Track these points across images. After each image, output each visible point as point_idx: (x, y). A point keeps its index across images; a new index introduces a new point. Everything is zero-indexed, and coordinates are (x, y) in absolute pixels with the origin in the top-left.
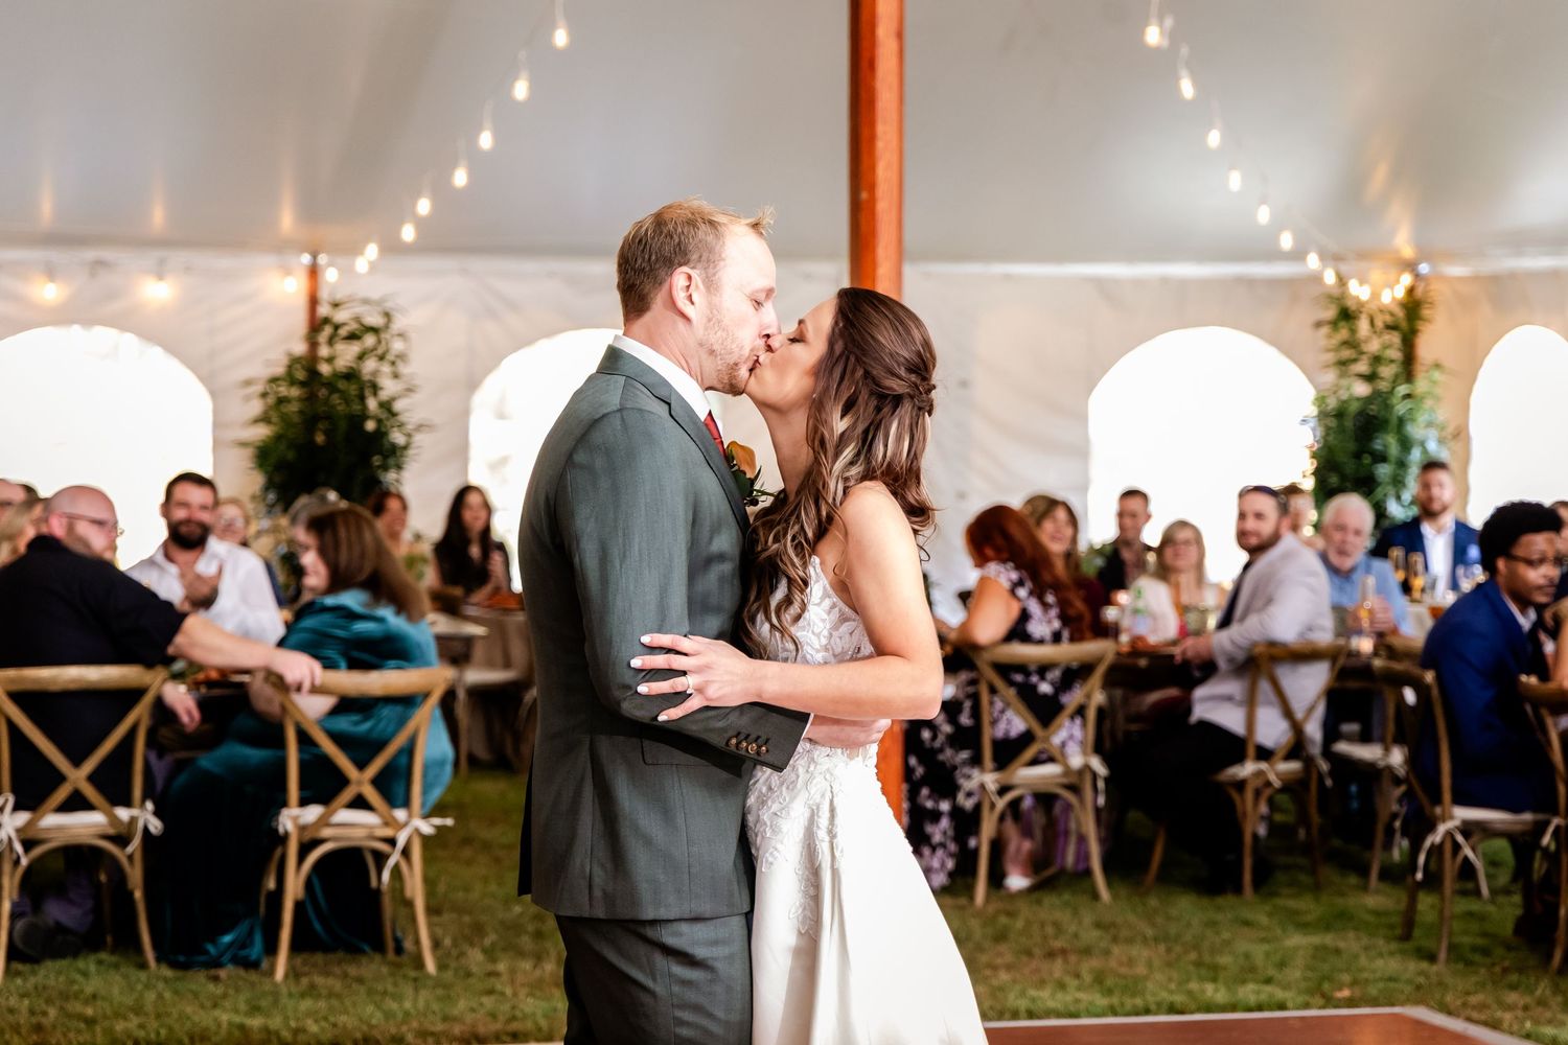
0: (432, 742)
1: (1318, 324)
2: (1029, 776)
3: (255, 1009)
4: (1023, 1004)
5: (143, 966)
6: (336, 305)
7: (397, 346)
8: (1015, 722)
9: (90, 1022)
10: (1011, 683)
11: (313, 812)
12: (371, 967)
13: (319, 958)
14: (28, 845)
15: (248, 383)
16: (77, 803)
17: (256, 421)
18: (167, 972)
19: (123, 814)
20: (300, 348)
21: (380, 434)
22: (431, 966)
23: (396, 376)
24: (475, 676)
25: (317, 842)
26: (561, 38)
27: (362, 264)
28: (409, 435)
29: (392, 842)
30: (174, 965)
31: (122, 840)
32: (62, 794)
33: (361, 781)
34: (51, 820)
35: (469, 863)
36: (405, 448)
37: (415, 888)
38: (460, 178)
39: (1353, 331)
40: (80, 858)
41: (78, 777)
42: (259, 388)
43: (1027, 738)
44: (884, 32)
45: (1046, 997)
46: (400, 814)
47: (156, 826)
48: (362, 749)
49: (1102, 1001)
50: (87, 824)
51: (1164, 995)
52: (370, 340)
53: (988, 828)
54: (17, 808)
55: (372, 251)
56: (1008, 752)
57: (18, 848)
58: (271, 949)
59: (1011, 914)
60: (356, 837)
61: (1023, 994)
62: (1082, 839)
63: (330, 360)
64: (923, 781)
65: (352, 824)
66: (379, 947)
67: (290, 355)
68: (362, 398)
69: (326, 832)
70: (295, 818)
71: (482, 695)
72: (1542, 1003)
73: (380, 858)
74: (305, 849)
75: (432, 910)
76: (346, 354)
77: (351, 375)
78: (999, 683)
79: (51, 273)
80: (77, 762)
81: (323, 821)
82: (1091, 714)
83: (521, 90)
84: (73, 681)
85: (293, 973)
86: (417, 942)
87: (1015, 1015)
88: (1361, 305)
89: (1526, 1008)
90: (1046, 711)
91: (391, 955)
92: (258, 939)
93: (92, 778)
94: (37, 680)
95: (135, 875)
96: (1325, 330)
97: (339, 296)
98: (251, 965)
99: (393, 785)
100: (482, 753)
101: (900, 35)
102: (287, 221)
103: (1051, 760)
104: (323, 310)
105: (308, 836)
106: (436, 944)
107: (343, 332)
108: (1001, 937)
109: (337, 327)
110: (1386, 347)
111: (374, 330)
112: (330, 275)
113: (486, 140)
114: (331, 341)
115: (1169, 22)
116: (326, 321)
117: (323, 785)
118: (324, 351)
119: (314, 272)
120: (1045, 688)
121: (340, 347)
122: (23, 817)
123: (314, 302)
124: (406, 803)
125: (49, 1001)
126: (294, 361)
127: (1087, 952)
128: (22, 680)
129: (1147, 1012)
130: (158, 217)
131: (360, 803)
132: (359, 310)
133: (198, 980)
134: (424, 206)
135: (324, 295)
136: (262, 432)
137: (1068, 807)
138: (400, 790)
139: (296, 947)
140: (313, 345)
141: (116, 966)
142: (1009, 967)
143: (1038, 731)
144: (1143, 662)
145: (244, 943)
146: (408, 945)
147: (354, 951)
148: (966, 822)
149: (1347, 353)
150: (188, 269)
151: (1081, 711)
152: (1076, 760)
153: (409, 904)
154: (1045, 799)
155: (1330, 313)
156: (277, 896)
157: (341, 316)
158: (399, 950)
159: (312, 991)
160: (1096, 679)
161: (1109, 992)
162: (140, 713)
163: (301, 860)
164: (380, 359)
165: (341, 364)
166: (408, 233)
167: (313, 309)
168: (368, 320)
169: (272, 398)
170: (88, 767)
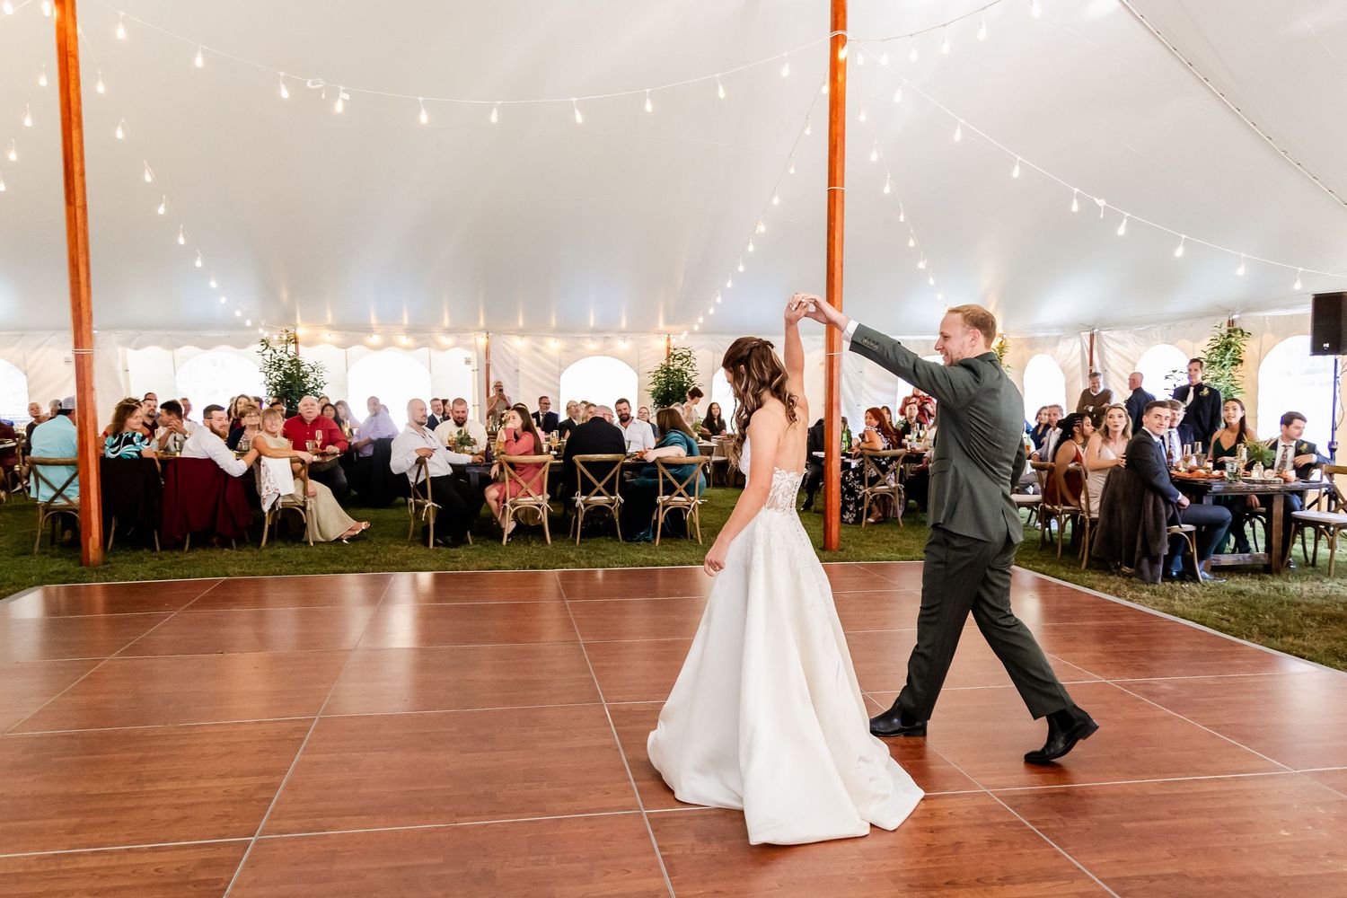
0: (701, 479)
2: (880, 488)
3: (649, 554)
4: (875, 556)
5: (619, 541)
6: (675, 350)
7: (693, 361)
8: (874, 473)
9: (603, 556)
10: (874, 461)
11: (667, 497)
12: (683, 543)
13: (669, 540)
14: (585, 506)
15: (649, 373)
16: (599, 494)
17: (652, 384)
18: (625, 543)
19: (613, 498)
20: (665, 362)
22: (701, 542)
23: (692, 370)
24: (715, 458)
25: (668, 506)
26: (741, 269)
27: (683, 337)
29: (689, 506)
30: (627, 541)
31: (612, 504)
32: (595, 491)
33: (680, 488)
34: (593, 498)
35: (712, 513)
37: (697, 520)
38: (711, 311)
40: (600, 509)
41: (600, 486)
42: (653, 374)
43: (878, 478)
44: (837, 265)
45: (882, 555)
46: (692, 498)
47: (622, 500)
48: (681, 479)
49: (898, 556)
50: (603, 500)
51: (918, 555)
52: (685, 360)
53: (866, 505)
54: (582, 494)
55: (686, 333)
56: (873, 481)
57: (583, 507)
58: (655, 537)
59: (873, 531)
60: (679, 505)
61: (875, 554)
62: (895, 508)
63: (673, 366)
64: (846, 492)
65: (678, 501)
66: (686, 536)
67: (662, 364)
68: (683, 377)
69: (671, 503)
70: (661, 499)
71: (716, 463)
72: (1035, 559)
73: (686, 511)
74: (664, 508)
75: (701, 526)
76: (677, 364)
77: (678, 370)
78: (870, 461)
79: (593, 339)
80: (600, 482)
81: (670, 500)
82: (898, 471)
83: (729, 285)
85: (661, 544)
86: (697, 535)
87: (873, 560)
89: (1030, 561)
90: (884, 470)
91: (689, 539)
92: (651, 533)
93: (603, 486)
95: (616, 515)
97: (676, 347)
98: (649, 541)
99: (690, 490)
100: (717, 481)
101: (842, 266)
102: (661, 325)
103: (885, 484)
104: (671, 351)
105: (665, 504)
106: (702, 537)
107: (677, 357)
108: (870, 537)
109: (675, 356)
111: (686, 357)
112: (673, 341)
113: (719, 300)
114: (674, 360)
115: (926, 261)
116: (672, 354)
117: (669, 489)
118: (671, 363)
119: (669, 339)
120: (884, 463)
121: (676, 362)
122: (584, 498)
123: (669, 348)
124: (693, 495)
125: (592, 550)
126: (663, 366)
127: (895, 542)
128: (585, 458)
129: (913, 560)
130: (624, 324)
131: (680, 495)
132: (682, 351)
133: (634, 545)
134: (701, 320)
135: (672, 346)
136: (654, 387)
137: (891, 498)
138: (691, 491)
139: (661, 537)
140: (669, 361)
141: (611, 541)
142: (872, 546)
143: (881, 475)
144: (914, 456)
145: (647, 534)
146: (694, 536)
147: (678, 537)
148: (860, 503)
151: (894, 470)
152: (893, 485)
153: (695, 525)
154: (884, 497)
156: (656, 521)
157: (676, 353)
158: (692, 537)
159: (666, 549)
160: (900, 460)
161: (901, 554)
162: (617, 467)
163: (663, 511)
164: (688, 365)
165: (676, 367)
166: (696, 328)
167: (668, 351)
168: (684, 354)
169: (656, 377)
170: (603, 483)
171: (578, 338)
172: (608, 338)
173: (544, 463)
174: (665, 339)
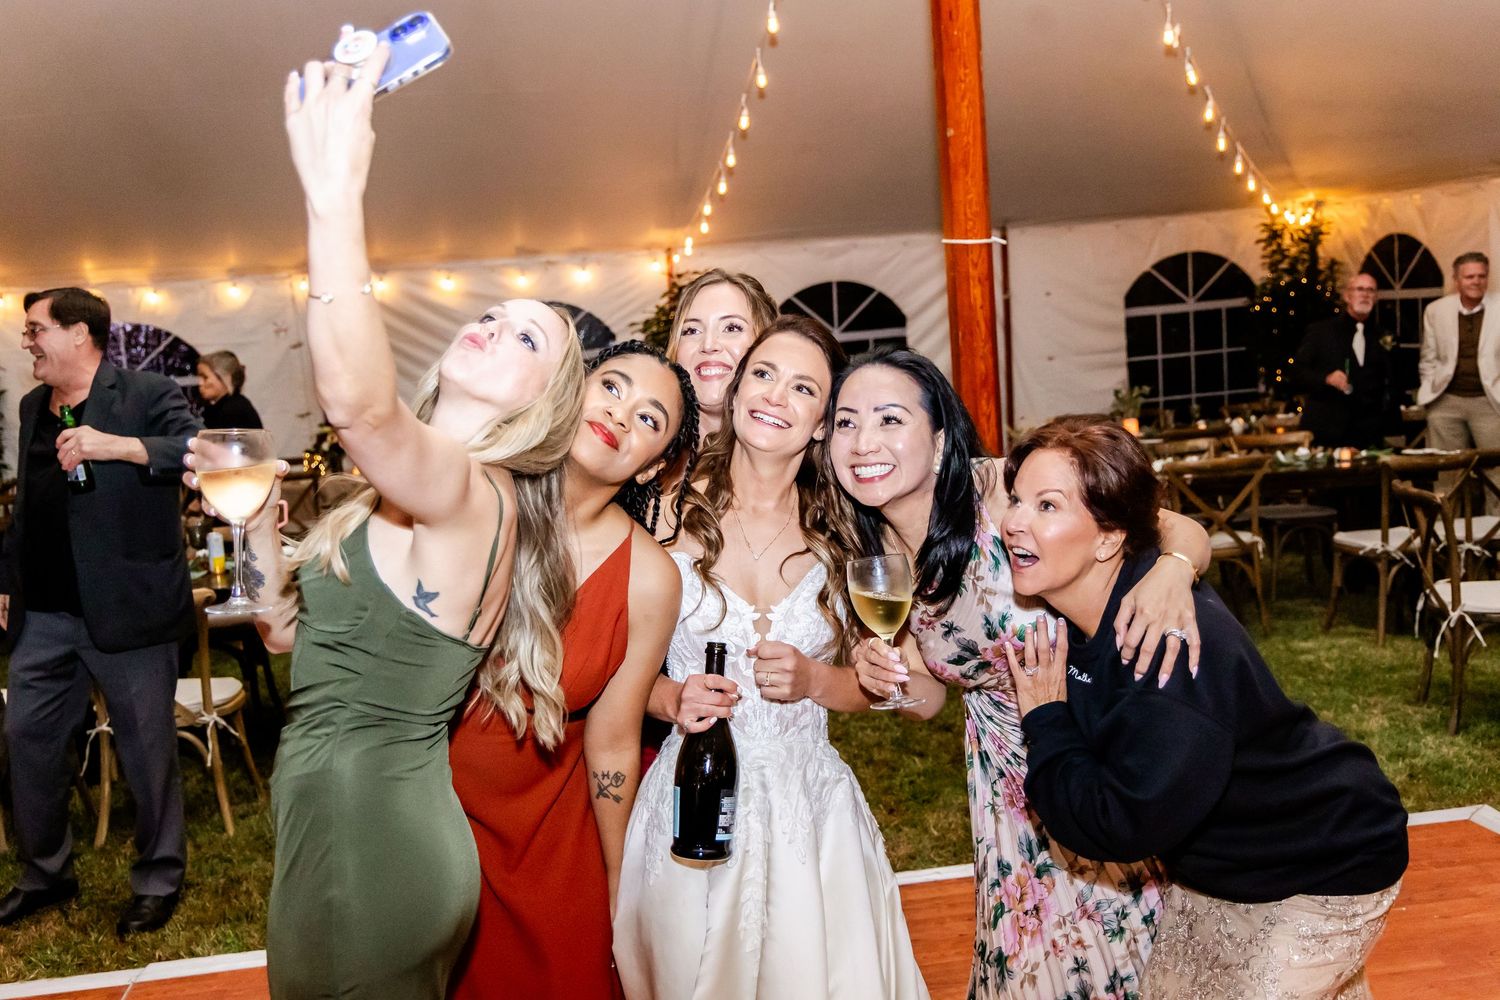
1: (1258, 242)
6: (679, 276)
15: (633, 324)
20: (663, 302)
38: (723, 186)
39: (1279, 245)
42: (641, 327)
55: (690, 243)
67: (657, 307)
83: (744, 123)
88: (1285, 227)
96: (1263, 245)
97: (680, 271)
104: (674, 279)
110: (1302, 252)
112: (676, 258)
113: (731, 161)
123: (670, 275)
126: (661, 310)
134: (708, 209)
135: (675, 270)
149: (1277, 257)
150: (599, 262)
155: (1265, 235)
167: (669, 280)
169: (648, 332)
171: (492, 269)
172: (549, 263)
174: (662, 257)
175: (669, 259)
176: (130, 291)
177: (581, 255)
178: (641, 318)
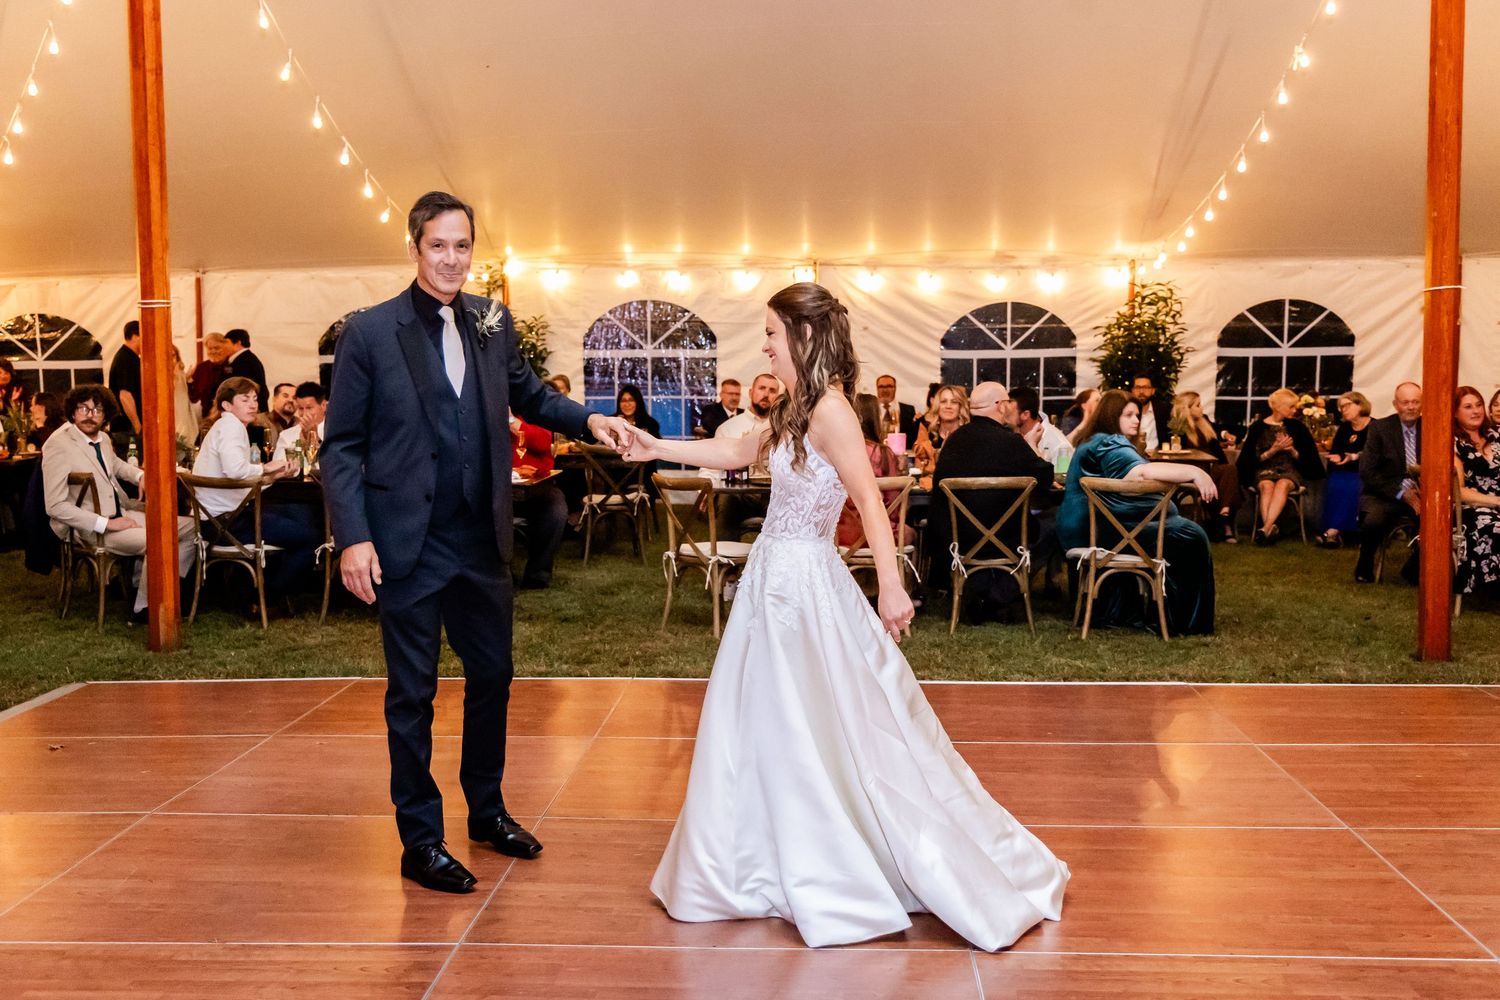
6: (1143, 286)
7: (1176, 307)
11: (1103, 552)
14: (967, 568)
17: (1100, 348)
20: (1125, 310)
21: (1168, 352)
23: (1176, 323)
25: (1106, 569)
27: (1157, 265)
28: (1182, 355)
33: (1129, 537)
36: (1180, 361)
38: (1209, 216)
41: (990, 534)
42: (1104, 330)
46: (1153, 558)
52: (1161, 304)
55: (1163, 258)
57: (962, 570)
60: (1127, 568)
63: (1139, 315)
65: (1124, 561)
67: (1119, 313)
68: (1158, 335)
69: (1111, 564)
74: (1099, 572)
76: (1148, 312)
77: (1152, 324)
79: (996, 270)
81: (1109, 558)
84: (982, 484)
93: (996, 535)
94: (965, 484)
97: (1146, 282)
102: (1120, 245)
104: (1137, 289)
105: (1101, 565)
107: (1147, 300)
109: (1144, 298)
111: (1165, 300)
112: (1141, 271)
114: (1140, 305)
116: (1138, 295)
118: (1137, 311)
119: (1131, 269)
121: (1146, 308)
123: (1133, 284)
126: (1121, 316)
131: (1129, 550)
132: (1156, 288)
134: (1190, 232)
135: (1138, 282)
136: (1104, 353)
140: (1133, 307)
141: (1014, 629)
150: (1066, 267)
156: (1085, 596)
157: (1146, 292)
158: (1151, 625)
163: (1096, 579)
164: (1167, 314)
165: (1145, 318)
166: (1182, 247)
167: (1132, 290)
168: (1161, 294)
169: (1109, 336)
170: (997, 527)
171: (970, 270)
172: (1021, 267)
173: (900, 490)
174: (1126, 269)
175: (1133, 268)
176: (660, 273)
177: (1051, 263)
178: (1103, 321)
